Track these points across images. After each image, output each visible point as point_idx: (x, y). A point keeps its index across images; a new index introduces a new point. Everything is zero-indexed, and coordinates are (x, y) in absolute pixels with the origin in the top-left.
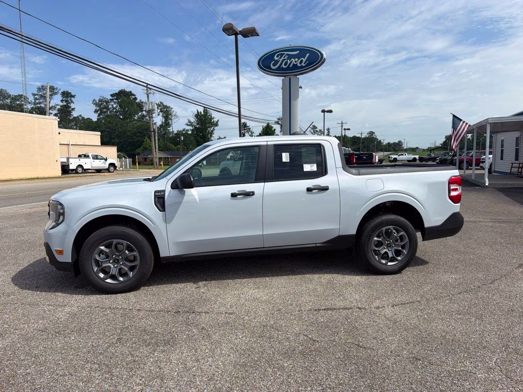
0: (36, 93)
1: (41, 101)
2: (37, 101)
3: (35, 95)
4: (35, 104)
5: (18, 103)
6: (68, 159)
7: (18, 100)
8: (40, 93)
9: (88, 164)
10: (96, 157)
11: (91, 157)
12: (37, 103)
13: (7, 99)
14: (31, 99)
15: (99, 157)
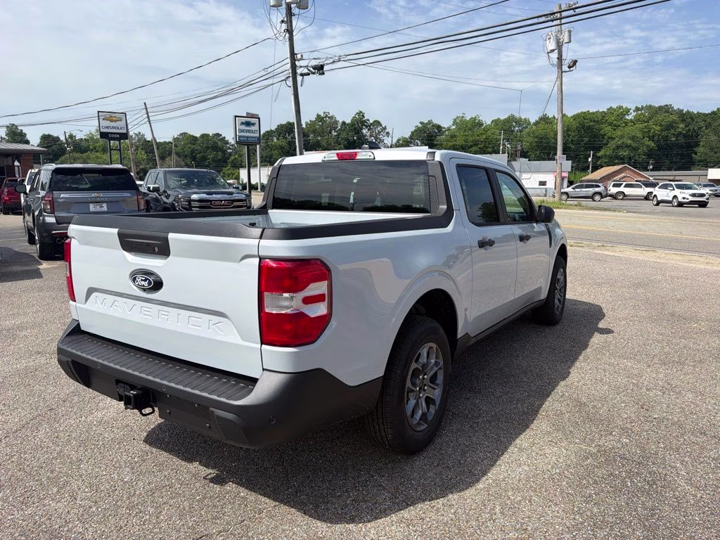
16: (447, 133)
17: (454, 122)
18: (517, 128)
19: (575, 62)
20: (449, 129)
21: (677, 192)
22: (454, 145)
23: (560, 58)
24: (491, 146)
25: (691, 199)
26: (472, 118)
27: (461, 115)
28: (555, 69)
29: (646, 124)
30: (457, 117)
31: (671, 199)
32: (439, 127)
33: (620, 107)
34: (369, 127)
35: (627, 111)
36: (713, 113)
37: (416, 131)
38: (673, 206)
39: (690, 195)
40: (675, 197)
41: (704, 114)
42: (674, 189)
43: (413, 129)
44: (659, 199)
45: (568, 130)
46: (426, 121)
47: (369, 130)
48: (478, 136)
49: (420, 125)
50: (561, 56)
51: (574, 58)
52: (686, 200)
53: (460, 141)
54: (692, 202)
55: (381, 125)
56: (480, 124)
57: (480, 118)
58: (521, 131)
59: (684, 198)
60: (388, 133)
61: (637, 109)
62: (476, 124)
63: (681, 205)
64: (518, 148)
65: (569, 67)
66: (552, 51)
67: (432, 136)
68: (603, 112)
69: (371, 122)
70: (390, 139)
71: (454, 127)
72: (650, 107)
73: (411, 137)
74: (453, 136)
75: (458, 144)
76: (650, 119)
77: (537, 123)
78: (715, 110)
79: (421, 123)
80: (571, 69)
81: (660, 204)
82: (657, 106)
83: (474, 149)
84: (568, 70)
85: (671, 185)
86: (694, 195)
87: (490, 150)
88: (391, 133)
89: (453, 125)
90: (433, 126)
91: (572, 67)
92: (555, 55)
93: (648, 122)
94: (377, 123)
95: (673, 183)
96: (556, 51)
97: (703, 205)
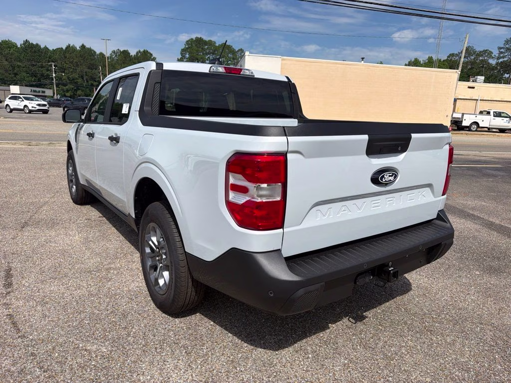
0: (502, 46)
1: (507, 54)
2: (501, 55)
3: (501, 48)
4: (498, 58)
5: (481, 58)
6: (463, 114)
7: (482, 56)
8: (507, 46)
9: (485, 121)
10: (498, 115)
11: (492, 113)
12: (501, 58)
13: (472, 55)
14: (496, 53)
15: (502, 115)
21: (26, 102)
25: (38, 108)
31: (22, 108)
38: (26, 113)
39: (37, 105)
40: (25, 106)
42: (23, 101)
44: (12, 107)
52: (34, 109)
54: (39, 110)
59: (33, 107)
63: (30, 112)
81: (13, 111)
85: (20, 98)
86: (39, 105)
95: (21, 96)
97: (45, 112)
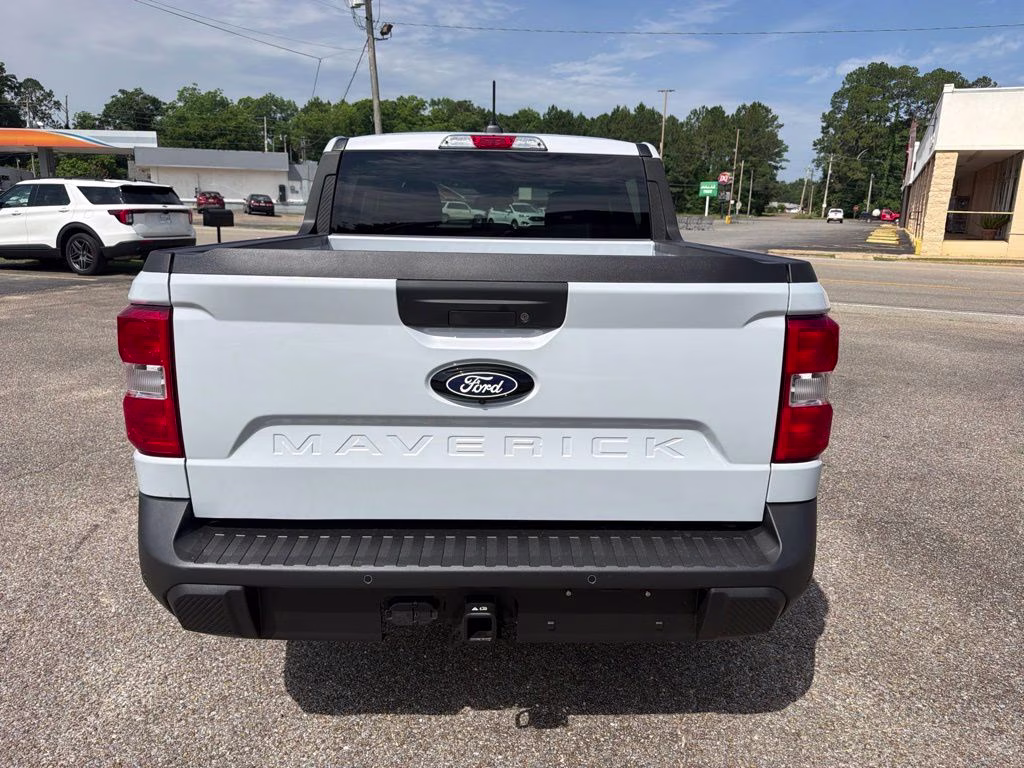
16: (170, 112)
17: (180, 96)
18: (279, 115)
19: (390, 27)
20: (173, 107)
22: (186, 133)
23: (369, 18)
24: (246, 139)
26: (210, 93)
27: (192, 86)
28: (364, 34)
29: (446, 124)
30: (185, 89)
32: (155, 101)
33: (413, 98)
34: (17, 88)
35: (422, 105)
36: (515, 116)
37: (113, 104)
41: (508, 118)
43: (109, 101)
45: (351, 124)
46: (131, 90)
47: (16, 94)
48: (224, 122)
49: (120, 95)
50: (371, 15)
51: (389, 22)
53: (195, 127)
55: (42, 88)
56: (224, 104)
57: (224, 95)
58: (285, 119)
60: (57, 104)
61: (433, 103)
62: (217, 103)
64: (302, 145)
65: (383, 33)
66: (358, 6)
67: (144, 116)
68: (393, 102)
69: (21, 80)
70: (62, 114)
71: (181, 104)
72: (447, 102)
73: (106, 114)
74: (182, 119)
75: (192, 131)
76: (450, 117)
77: (306, 110)
78: (517, 112)
79: (123, 92)
80: (385, 37)
82: (456, 101)
83: (219, 141)
84: (380, 37)
87: (245, 144)
88: (63, 102)
89: (180, 100)
90: (145, 98)
91: (386, 33)
92: (362, 12)
93: (447, 121)
94: (33, 84)
96: (364, 7)
